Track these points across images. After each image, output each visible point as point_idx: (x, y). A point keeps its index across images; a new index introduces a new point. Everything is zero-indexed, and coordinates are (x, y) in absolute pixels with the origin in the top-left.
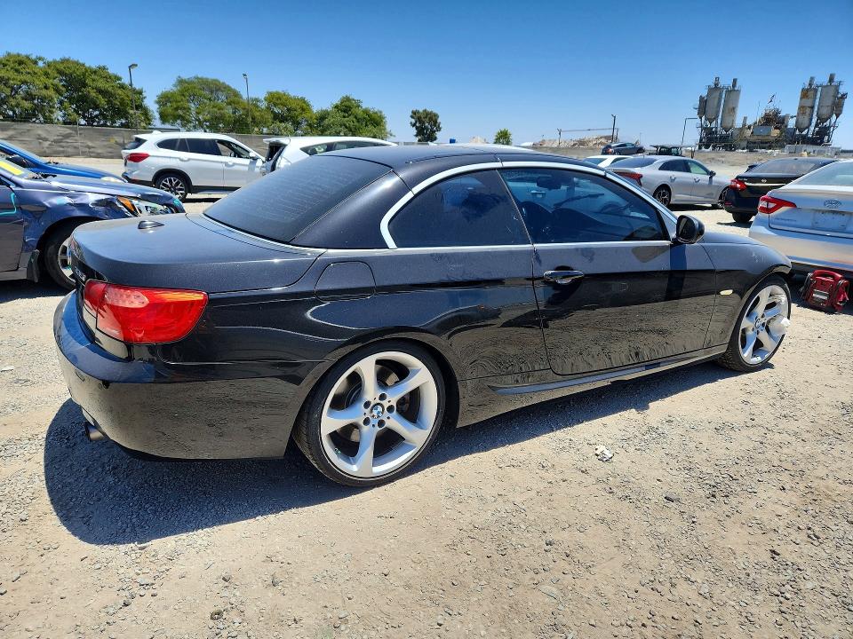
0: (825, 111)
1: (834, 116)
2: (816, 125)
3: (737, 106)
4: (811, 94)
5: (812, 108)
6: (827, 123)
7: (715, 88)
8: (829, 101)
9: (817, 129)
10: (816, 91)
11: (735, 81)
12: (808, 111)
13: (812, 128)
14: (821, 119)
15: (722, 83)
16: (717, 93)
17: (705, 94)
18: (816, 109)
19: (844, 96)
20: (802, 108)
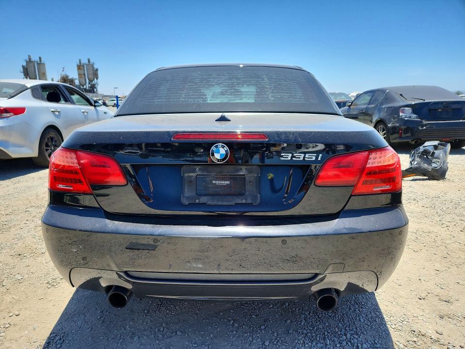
0: (91, 77)
1: (96, 79)
2: (89, 84)
3: (46, 71)
4: (82, 67)
5: (85, 75)
6: (93, 82)
7: (29, 61)
8: (91, 72)
9: (90, 85)
10: (84, 66)
11: (40, 58)
12: (83, 76)
13: (87, 85)
14: (91, 81)
15: (33, 59)
16: (32, 65)
17: (25, 64)
18: (86, 75)
19: (97, 70)
20: (79, 74)
